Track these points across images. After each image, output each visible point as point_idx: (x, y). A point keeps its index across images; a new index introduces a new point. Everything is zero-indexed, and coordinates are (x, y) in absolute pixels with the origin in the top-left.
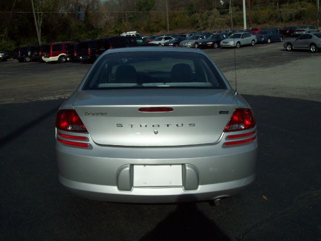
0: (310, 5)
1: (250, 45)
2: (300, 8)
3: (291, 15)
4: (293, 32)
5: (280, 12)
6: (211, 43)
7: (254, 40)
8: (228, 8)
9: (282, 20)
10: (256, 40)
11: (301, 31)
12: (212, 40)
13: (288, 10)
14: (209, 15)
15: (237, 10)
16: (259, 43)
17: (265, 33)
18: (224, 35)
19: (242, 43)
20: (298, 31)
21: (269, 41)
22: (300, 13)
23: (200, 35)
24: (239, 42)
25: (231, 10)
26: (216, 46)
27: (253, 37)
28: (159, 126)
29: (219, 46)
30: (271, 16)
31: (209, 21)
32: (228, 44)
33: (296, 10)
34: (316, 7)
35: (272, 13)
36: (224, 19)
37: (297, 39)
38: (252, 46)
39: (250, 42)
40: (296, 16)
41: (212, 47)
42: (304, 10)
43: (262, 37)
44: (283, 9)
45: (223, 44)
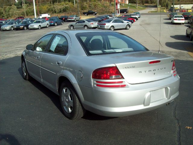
0: (70, 4)
1: (46, 27)
2: (65, 5)
3: (60, 9)
4: (67, 19)
5: (54, 7)
6: (22, 27)
7: (48, 24)
8: (21, 5)
9: (55, 12)
10: (49, 24)
11: (71, 18)
12: (22, 25)
13: (58, 6)
14: (10, 9)
15: (27, 6)
16: (51, 25)
17: (53, 20)
18: (30, 22)
19: (42, 26)
20: (69, 18)
21: (56, 24)
22: (66, 8)
23: (14, 22)
24: (40, 26)
25: (24, 6)
26: (25, 28)
27: (47, 22)
28: (155, 70)
29: (28, 28)
30: (49, 10)
31: (10, 13)
32: (33, 27)
33: (63, 7)
34: (74, 5)
35: (49, 8)
36: (20, 12)
37: (76, 23)
38: (47, 27)
39: (46, 25)
40: (63, 10)
41: (23, 29)
42: (67, 7)
43: (52, 22)
44: (55, 5)
45: (31, 27)
